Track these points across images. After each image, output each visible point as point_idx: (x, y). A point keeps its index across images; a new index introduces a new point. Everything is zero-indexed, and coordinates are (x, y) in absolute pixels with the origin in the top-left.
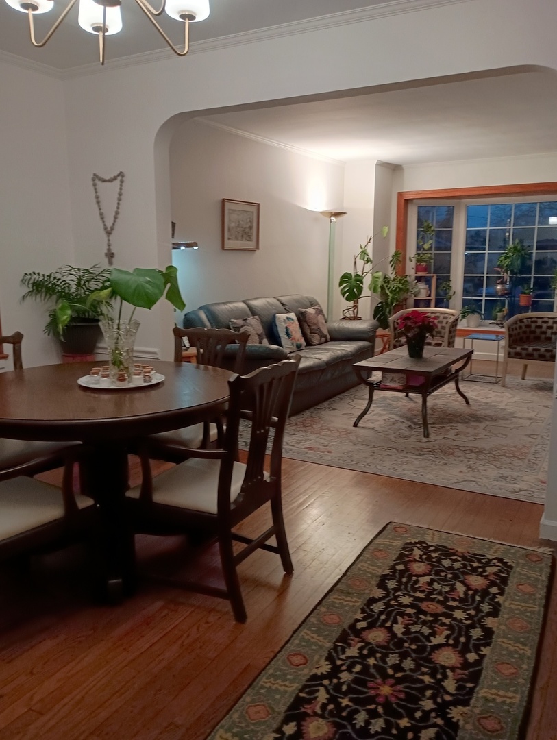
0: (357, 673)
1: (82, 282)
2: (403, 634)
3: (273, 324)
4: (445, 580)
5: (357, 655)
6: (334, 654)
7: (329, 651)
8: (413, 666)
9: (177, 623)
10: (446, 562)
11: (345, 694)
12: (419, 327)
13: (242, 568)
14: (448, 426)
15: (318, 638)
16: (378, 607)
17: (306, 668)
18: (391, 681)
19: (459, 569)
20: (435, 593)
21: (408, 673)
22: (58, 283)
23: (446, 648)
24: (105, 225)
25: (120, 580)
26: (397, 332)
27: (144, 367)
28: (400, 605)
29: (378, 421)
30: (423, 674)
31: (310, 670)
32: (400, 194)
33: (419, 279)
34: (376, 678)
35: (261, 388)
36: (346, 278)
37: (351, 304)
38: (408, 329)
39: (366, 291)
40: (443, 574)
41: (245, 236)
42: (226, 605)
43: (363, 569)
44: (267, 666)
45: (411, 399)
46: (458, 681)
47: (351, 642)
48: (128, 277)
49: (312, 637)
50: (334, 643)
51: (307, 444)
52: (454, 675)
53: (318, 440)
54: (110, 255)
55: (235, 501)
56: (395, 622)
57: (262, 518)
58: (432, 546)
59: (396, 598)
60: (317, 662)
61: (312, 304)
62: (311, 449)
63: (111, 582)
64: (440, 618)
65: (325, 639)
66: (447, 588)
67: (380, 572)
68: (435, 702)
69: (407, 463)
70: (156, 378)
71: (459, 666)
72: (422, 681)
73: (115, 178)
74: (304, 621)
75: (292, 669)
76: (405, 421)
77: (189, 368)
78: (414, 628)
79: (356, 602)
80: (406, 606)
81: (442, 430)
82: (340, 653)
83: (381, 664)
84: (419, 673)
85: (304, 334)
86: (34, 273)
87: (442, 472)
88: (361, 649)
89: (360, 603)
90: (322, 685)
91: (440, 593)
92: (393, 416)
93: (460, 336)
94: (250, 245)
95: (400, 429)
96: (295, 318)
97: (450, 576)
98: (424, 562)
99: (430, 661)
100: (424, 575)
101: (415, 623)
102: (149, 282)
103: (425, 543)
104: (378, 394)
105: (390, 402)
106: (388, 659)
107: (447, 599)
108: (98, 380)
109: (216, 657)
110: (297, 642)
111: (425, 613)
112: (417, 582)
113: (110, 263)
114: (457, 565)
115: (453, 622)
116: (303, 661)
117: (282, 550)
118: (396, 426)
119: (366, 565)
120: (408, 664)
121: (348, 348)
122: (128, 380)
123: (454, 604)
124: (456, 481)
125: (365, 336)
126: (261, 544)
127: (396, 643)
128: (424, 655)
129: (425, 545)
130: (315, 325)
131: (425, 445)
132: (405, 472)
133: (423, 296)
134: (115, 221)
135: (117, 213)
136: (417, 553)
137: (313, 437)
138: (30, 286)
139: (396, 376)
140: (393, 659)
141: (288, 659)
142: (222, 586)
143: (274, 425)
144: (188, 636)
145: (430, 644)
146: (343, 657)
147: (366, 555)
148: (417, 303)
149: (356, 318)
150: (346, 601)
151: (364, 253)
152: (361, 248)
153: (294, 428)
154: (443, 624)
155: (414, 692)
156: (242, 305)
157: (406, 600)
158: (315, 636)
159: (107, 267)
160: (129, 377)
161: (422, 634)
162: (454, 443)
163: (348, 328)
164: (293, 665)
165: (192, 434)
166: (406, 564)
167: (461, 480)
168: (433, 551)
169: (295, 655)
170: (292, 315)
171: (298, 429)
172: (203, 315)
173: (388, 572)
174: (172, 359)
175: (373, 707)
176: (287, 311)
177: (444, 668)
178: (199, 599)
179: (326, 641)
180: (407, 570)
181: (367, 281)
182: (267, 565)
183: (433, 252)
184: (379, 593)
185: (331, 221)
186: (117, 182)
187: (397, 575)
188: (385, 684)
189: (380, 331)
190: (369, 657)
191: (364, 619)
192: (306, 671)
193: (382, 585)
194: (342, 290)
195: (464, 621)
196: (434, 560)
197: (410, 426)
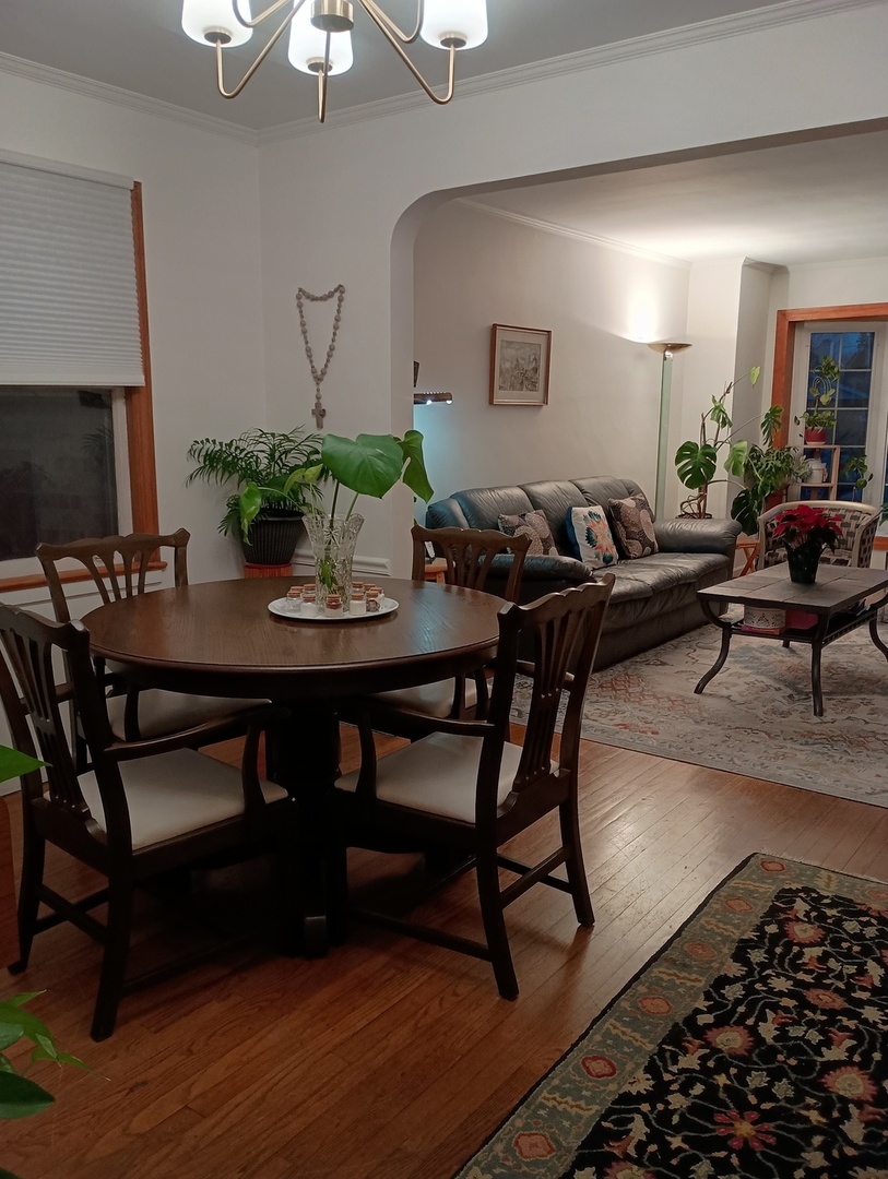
0: (695, 1097)
1: (277, 455)
2: (776, 1038)
3: (567, 523)
4: (848, 955)
5: (698, 1068)
6: (660, 1064)
7: (651, 1057)
8: (791, 1094)
9: (408, 992)
10: (851, 926)
11: (677, 1129)
12: (810, 533)
13: (511, 912)
14: (856, 699)
15: (634, 1034)
16: (733, 992)
17: (611, 1082)
18: (755, 1115)
19: (872, 939)
20: (830, 975)
21: (783, 1103)
22: (242, 456)
23: (849, 1068)
24: (313, 367)
25: (324, 917)
26: (771, 540)
27: (368, 587)
28: (771, 991)
29: (735, 685)
30: (808, 1107)
31: (620, 1087)
32: (782, 314)
33: (810, 454)
34: (728, 1108)
35: (550, 625)
36: (687, 450)
37: (695, 492)
38: (791, 535)
39: (721, 472)
40: (845, 945)
41: (526, 383)
42: (486, 970)
43: (709, 927)
44: (550, 1072)
45: (793, 651)
46: (868, 1124)
47: (687, 1045)
48: (349, 448)
49: (624, 1033)
50: (660, 1045)
51: (618, 719)
52: (860, 1114)
53: (637, 713)
54: (320, 414)
55: (504, 805)
56: (762, 1018)
57: (544, 836)
58: (827, 897)
59: (764, 980)
60: (632, 1073)
61: (631, 491)
62: (626, 727)
63: (308, 918)
64: (839, 1017)
65: (645, 1037)
66: (852, 969)
67: (737, 935)
68: (828, 1157)
69: (784, 756)
70: (386, 605)
71: (871, 1100)
72: (807, 1120)
73: (331, 295)
74: (610, 1006)
75: (590, 1081)
76: (782, 687)
77: (434, 589)
78: (795, 1032)
79: (696, 980)
80: (781, 994)
81: (845, 705)
82: (669, 1062)
83: (736, 1084)
84: (802, 1105)
85: (617, 540)
86: (207, 440)
87: (845, 775)
88: (704, 1059)
89: (703, 983)
90: (638, 1111)
91: (839, 977)
92: (762, 678)
93: (880, 548)
94: (535, 397)
95: (774, 700)
96: (602, 514)
97: (856, 949)
98: (812, 924)
99: (818, 1086)
100: (812, 945)
101: (797, 1023)
102: (380, 456)
103: (814, 891)
104: (737, 641)
105: (758, 654)
106: (748, 1079)
107: (850, 988)
108: (299, 606)
109: (469, 1051)
110: (598, 1038)
111: (814, 1009)
112: (800, 955)
113: (320, 426)
114: (870, 932)
115: (860, 1026)
116: (607, 1070)
117: (577, 887)
118: (767, 695)
119: (713, 921)
120: (783, 1089)
121: (689, 564)
122: (343, 606)
123: (865, 996)
124: (870, 791)
125: (718, 545)
126: (543, 875)
127: (761, 1052)
128: (811, 1076)
129: (814, 895)
130: (635, 525)
131: (816, 729)
132: (781, 772)
133: (816, 481)
134: (328, 361)
135: (332, 349)
136: (801, 907)
137: (628, 707)
138: (201, 459)
139: (769, 613)
140: (757, 1080)
141: (584, 1063)
142: (480, 937)
143: (568, 685)
144: (426, 1013)
145: (820, 1059)
146: (674, 1069)
147: (714, 905)
148: (806, 493)
149: (702, 515)
150: (679, 977)
151: (719, 409)
152: (714, 401)
153: (597, 691)
154: (845, 1029)
155: (793, 1137)
156: (518, 492)
157: (781, 984)
158: (628, 1031)
159: (315, 431)
160: (345, 602)
161: (808, 1042)
162: (868, 728)
163: (690, 532)
164: (590, 1073)
165: (437, 694)
166: (781, 924)
167: (878, 790)
168: (827, 905)
169: (595, 1059)
170: (598, 510)
171: (604, 694)
172: (456, 508)
173: (750, 935)
174: (409, 576)
175: (722, 1154)
176: (590, 503)
177: (844, 1101)
178: (444, 955)
179: (644, 1041)
180: (782, 934)
181: (723, 455)
182: (551, 910)
183: (836, 408)
184: (735, 969)
185: (665, 359)
186: (335, 300)
187: (766, 940)
188: (742, 1118)
189: (742, 538)
190: (718, 1074)
191: (710, 1010)
192: (612, 1087)
193: (740, 954)
194: (679, 470)
195: (880, 1026)
196: (830, 921)
197: (791, 696)
